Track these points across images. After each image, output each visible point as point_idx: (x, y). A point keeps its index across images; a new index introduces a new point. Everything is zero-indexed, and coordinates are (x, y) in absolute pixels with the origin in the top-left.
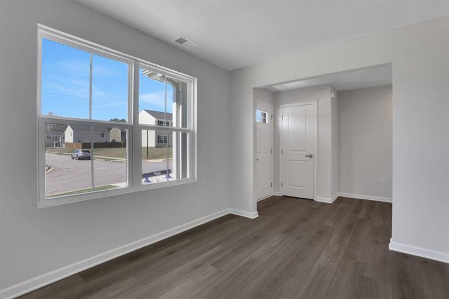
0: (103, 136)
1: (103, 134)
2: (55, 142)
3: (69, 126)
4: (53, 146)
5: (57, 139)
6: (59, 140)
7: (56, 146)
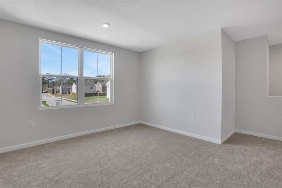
0: (92, 89)
1: (92, 87)
2: (67, 91)
3: (74, 84)
4: (67, 93)
5: (68, 89)
6: (69, 90)
7: (68, 93)
